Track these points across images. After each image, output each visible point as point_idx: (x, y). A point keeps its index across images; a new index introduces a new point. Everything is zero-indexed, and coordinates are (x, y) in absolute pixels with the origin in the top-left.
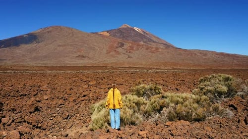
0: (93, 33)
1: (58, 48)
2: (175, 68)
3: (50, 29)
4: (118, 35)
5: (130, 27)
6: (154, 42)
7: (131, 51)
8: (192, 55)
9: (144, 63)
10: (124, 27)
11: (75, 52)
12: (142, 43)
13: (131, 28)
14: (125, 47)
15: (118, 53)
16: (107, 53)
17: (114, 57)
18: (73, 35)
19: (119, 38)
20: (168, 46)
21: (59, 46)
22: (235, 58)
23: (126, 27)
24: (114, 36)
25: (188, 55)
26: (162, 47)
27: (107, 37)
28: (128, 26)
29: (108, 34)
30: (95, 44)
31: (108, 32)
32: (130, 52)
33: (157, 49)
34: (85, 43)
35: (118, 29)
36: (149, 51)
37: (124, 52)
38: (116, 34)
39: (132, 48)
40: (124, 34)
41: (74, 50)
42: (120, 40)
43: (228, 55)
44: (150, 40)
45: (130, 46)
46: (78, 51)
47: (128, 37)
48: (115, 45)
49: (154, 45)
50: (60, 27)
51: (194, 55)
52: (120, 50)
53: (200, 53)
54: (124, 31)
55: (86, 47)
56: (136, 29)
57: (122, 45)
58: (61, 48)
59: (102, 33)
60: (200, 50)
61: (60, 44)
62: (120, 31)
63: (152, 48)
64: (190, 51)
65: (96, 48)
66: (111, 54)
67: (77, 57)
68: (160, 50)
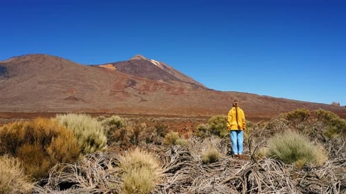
0: (92, 66)
1: (38, 86)
2: (202, 115)
3: (28, 58)
4: (128, 69)
5: (144, 58)
6: (178, 80)
7: (145, 92)
8: (227, 99)
9: (161, 108)
10: (137, 58)
11: (64, 92)
12: (161, 81)
13: (146, 61)
14: (137, 86)
15: (127, 94)
16: (111, 95)
17: (121, 100)
18: (62, 68)
19: (130, 73)
20: (196, 86)
21: (40, 83)
22: (281, 103)
23: (139, 59)
24: (123, 70)
25: (222, 98)
26: (188, 87)
27: (112, 72)
28: (142, 57)
29: (113, 68)
30: (95, 81)
31: (114, 64)
32: (144, 94)
33: (181, 89)
34: (79, 80)
35: (129, 62)
36: (170, 92)
37: (136, 93)
38: (126, 68)
39: (147, 88)
40: (137, 69)
41: (63, 90)
42: (130, 77)
43: (273, 99)
44: (173, 78)
45: (144, 85)
46: (68, 91)
47: (142, 72)
48: (124, 83)
49: (177, 85)
50: (43, 55)
51: (229, 99)
52: (130, 90)
53: (238, 97)
54: (137, 64)
55: (80, 85)
56: (153, 62)
57: (133, 83)
58: (43, 87)
59: (104, 66)
60: (237, 93)
61: (41, 80)
62: (131, 63)
63: (175, 88)
64: (224, 93)
65: (97, 87)
66: (116, 95)
67: (66, 99)
68: (186, 92)
